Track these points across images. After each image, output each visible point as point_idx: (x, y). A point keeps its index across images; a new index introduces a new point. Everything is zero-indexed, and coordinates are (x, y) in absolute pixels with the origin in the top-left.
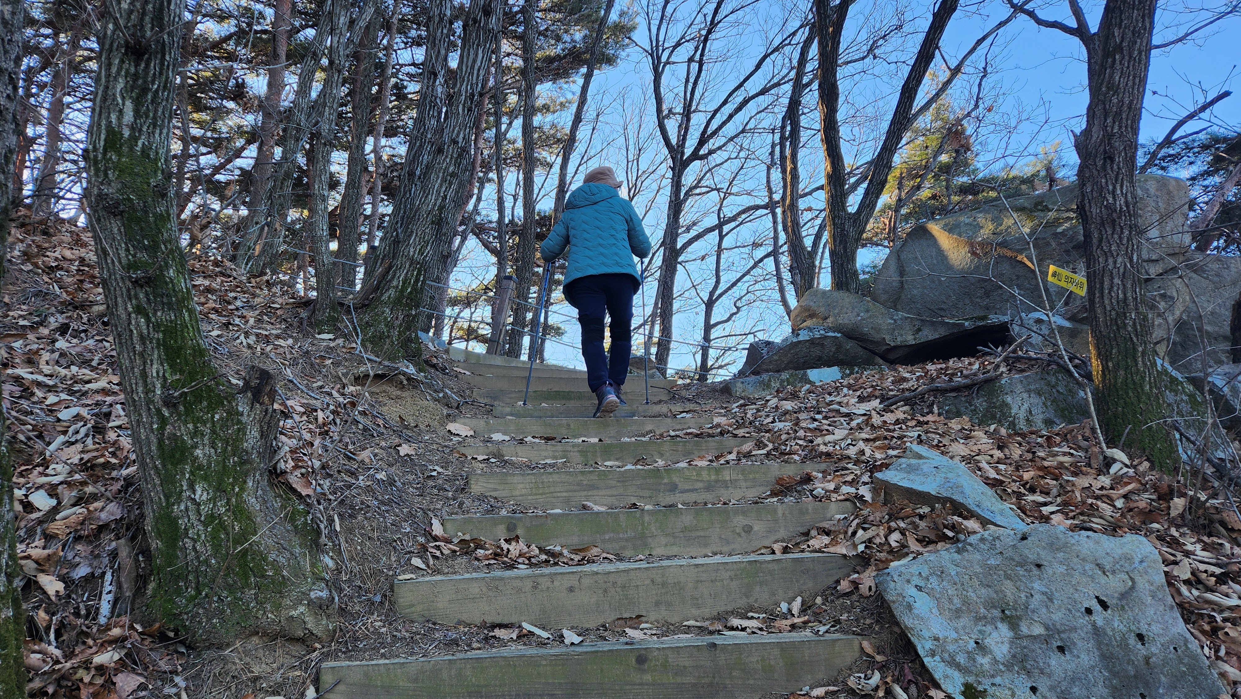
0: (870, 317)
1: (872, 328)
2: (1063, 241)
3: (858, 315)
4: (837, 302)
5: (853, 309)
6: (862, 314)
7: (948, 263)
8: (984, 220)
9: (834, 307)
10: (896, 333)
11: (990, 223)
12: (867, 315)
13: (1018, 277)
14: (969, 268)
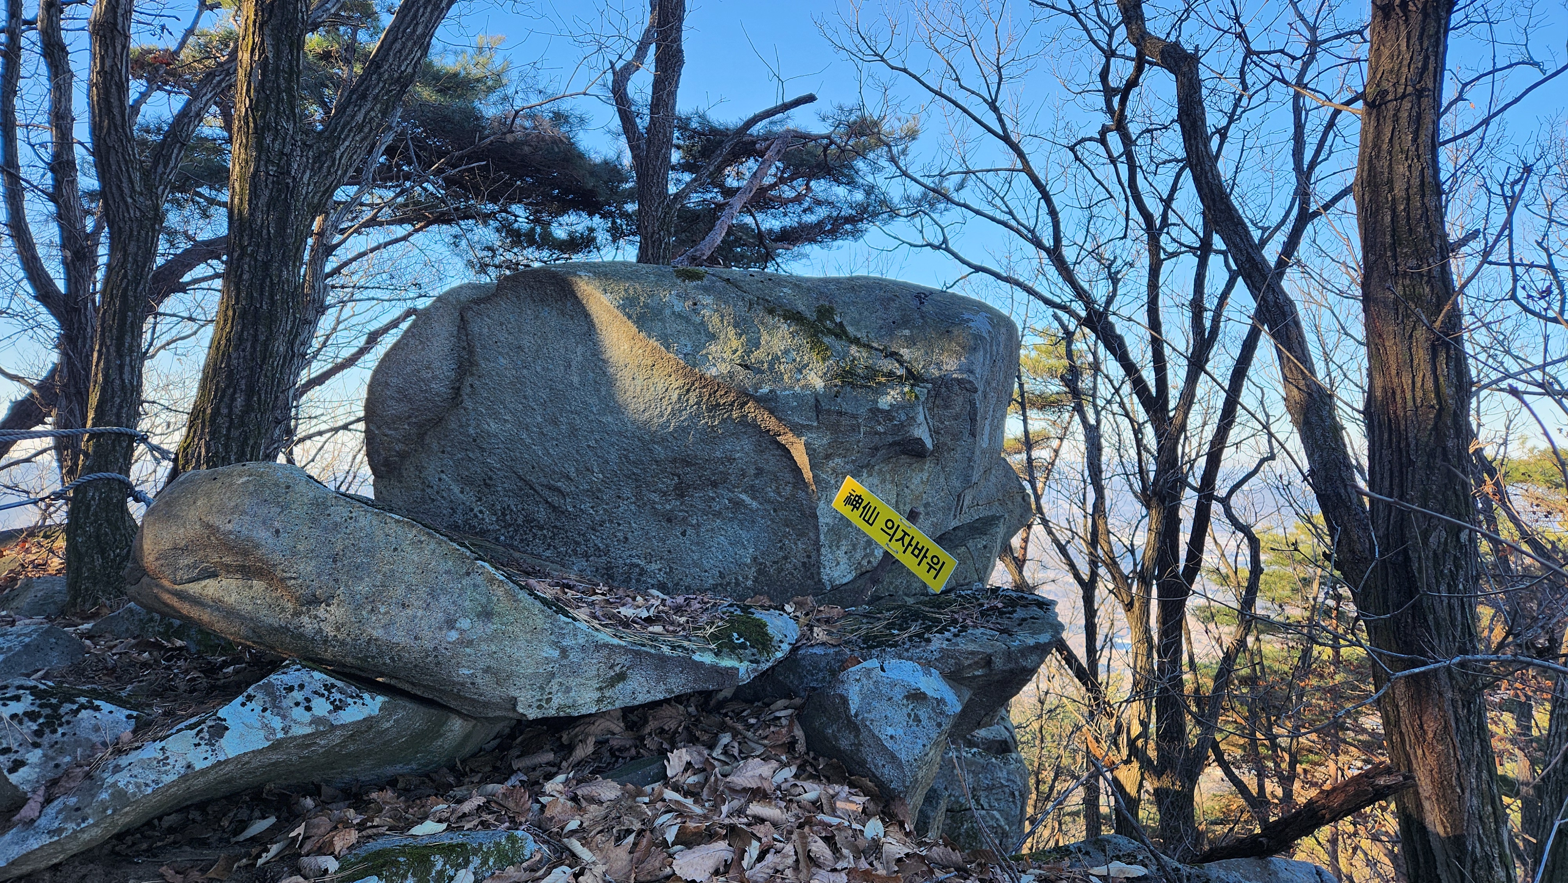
0: (491, 639)
1: (487, 670)
2: (880, 429)
3: (451, 624)
4: (370, 552)
5: (433, 594)
6: (464, 623)
7: (612, 396)
8: (716, 319)
9: (357, 571)
10: (554, 685)
11: (731, 332)
12: (481, 629)
13: (760, 472)
14: (663, 426)
